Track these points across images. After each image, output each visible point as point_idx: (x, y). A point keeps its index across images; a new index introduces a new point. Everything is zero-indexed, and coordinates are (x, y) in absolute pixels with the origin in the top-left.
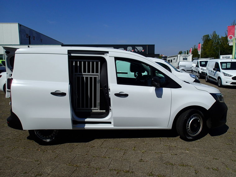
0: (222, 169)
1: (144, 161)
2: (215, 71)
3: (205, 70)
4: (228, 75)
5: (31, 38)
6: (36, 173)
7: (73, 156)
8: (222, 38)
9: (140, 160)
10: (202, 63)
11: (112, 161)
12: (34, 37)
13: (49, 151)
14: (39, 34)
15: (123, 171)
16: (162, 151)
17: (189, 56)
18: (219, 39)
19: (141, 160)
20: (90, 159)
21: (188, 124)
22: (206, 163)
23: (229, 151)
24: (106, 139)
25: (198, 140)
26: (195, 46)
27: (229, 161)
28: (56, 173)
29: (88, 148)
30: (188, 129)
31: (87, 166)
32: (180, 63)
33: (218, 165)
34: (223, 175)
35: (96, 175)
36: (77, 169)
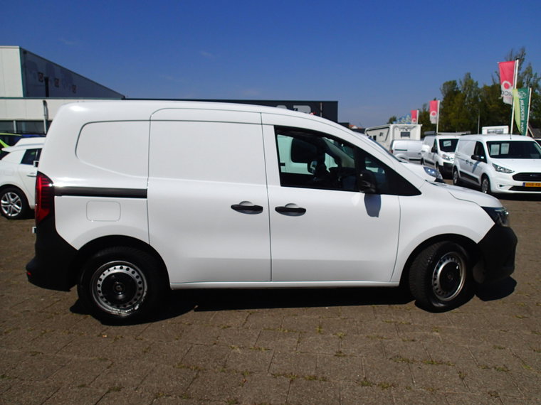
0: (515, 369)
1: (345, 356)
2: (474, 161)
3: (451, 158)
4: (505, 169)
5: (49, 83)
6: (108, 387)
7: (186, 348)
8: (485, 88)
9: (337, 352)
10: (445, 143)
11: (274, 356)
12: (57, 81)
13: (127, 338)
14: (68, 74)
15: (303, 377)
16: (381, 334)
17: (414, 127)
18: (478, 91)
19: (339, 354)
20: (224, 352)
21: (436, 273)
22: (480, 356)
23: (525, 332)
24: (253, 310)
25: (456, 310)
26: (425, 105)
27: (527, 351)
28: (153, 385)
29: (216, 329)
30: (436, 285)
31: (221, 368)
32: (395, 142)
33: (505, 360)
34: (520, 381)
35: (244, 387)
36: (200, 374)
